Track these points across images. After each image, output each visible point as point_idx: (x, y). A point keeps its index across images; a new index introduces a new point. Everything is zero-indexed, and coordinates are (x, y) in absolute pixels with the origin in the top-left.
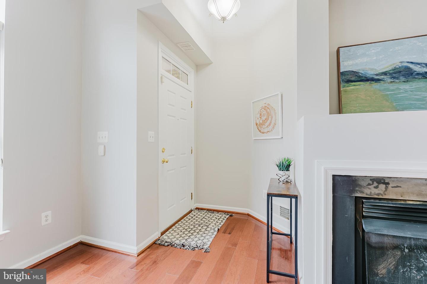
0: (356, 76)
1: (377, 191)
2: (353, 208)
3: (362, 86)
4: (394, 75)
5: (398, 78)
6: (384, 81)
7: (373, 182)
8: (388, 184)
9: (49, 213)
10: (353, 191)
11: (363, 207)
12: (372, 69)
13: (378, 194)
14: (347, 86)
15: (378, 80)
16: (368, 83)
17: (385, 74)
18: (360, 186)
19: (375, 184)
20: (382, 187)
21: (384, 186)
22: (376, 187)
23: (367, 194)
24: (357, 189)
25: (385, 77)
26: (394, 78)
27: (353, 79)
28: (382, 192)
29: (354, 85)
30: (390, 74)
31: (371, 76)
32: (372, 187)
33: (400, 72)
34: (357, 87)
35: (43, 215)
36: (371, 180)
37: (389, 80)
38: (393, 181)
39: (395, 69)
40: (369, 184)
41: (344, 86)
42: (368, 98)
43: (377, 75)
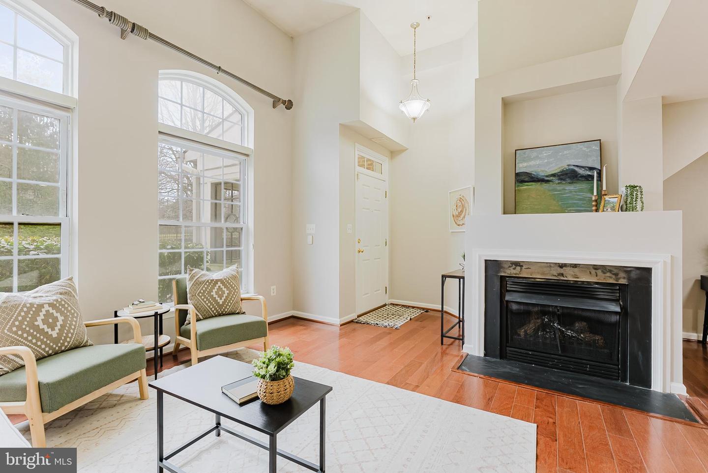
0: (529, 176)
1: (514, 271)
2: (499, 283)
3: (534, 186)
4: (562, 177)
5: (564, 180)
6: (552, 182)
7: (512, 265)
8: (522, 266)
9: (274, 287)
10: (498, 271)
11: (507, 284)
12: (543, 171)
13: (516, 274)
14: (522, 186)
15: (547, 181)
16: (539, 183)
17: (554, 175)
18: (503, 268)
19: (514, 266)
20: (518, 268)
21: (520, 267)
22: (514, 269)
23: (508, 274)
24: (501, 270)
25: (554, 178)
26: (561, 179)
27: (526, 179)
28: (518, 273)
29: (527, 185)
30: (559, 176)
31: (542, 177)
32: (511, 268)
33: (567, 174)
34: (530, 187)
35: (272, 287)
36: (511, 263)
37: (557, 182)
38: (526, 264)
39: (563, 171)
40: (510, 267)
41: (518, 186)
42: (539, 197)
43: (547, 176)
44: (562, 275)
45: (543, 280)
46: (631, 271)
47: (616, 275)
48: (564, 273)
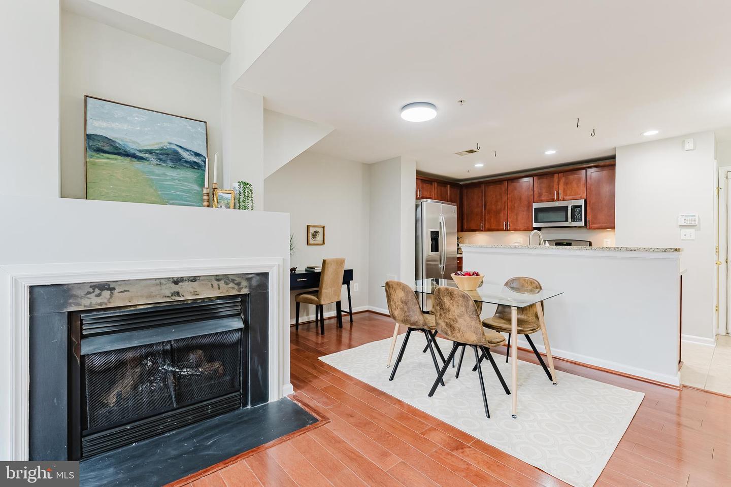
0: (112, 145)
1: (99, 300)
2: (65, 328)
3: (119, 161)
4: (161, 157)
5: (165, 161)
6: (148, 161)
7: (94, 289)
8: (114, 289)
10: (66, 304)
11: (82, 324)
12: (134, 142)
13: (101, 304)
14: (97, 157)
15: (141, 159)
16: (128, 159)
17: (150, 152)
18: (75, 296)
19: (97, 291)
20: (106, 294)
21: (109, 292)
22: (98, 295)
23: (85, 306)
24: (71, 301)
25: (150, 156)
26: (161, 160)
27: (106, 148)
28: (106, 301)
29: (108, 158)
30: (157, 154)
31: (133, 151)
32: (93, 294)
33: (168, 154)
34: (112, 161)
36: (91, 287)
37: (155, 162)
38: (120, 285)
39: (162, 149)
40: (89, 293)
41: (92, 156)
42: (127, 179)
43: (140, 151)
44: (178, 294)
45: (149, 306)
46: (252, 278)
47: (239, 284)
48: (179, 291)
